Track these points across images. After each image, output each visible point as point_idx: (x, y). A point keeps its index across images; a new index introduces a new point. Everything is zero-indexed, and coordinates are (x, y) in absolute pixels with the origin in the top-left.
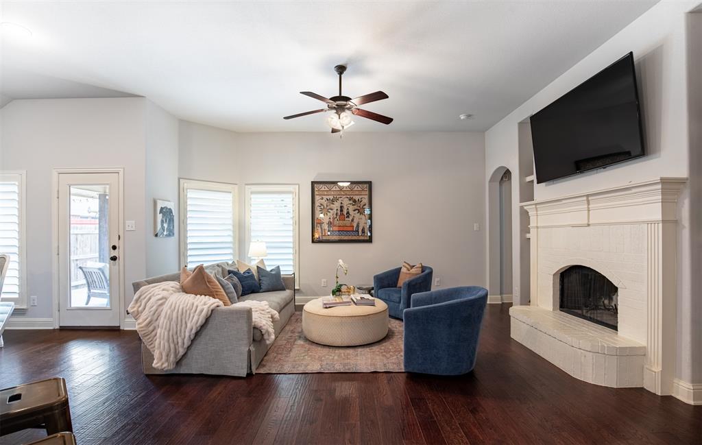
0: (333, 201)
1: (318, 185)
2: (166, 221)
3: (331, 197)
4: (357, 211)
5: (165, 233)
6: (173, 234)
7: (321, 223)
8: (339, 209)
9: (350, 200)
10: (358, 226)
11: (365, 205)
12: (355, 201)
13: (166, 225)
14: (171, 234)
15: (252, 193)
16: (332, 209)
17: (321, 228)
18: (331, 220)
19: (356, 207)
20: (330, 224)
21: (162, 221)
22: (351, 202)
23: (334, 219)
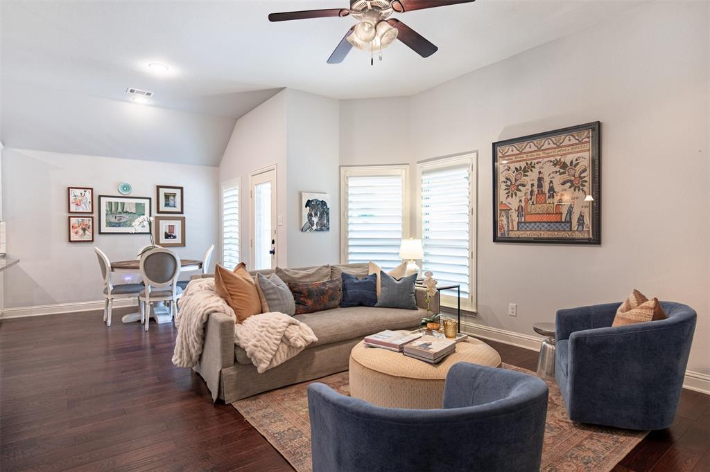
0: (525, 170)
1: (503, 148)
2: (316, 214)
3: (523, 165)
4: (569, 184)
5: (314, 227)
6: (328, 229)
7: (507, 210)
8: (536, 183)
9: (555, 165)
10: (570, 212)
11: (584, 171)
12: (564, 166)
13: (315, 220)
14: (324, 227)
15: (423, 173)
16: (524, 185)
17: (507, 218)
18: (523, 204)
19: (566, 177)
20: (520, 210)
21: (310, 215)
22: (557, 168)
23: (527, 201)
